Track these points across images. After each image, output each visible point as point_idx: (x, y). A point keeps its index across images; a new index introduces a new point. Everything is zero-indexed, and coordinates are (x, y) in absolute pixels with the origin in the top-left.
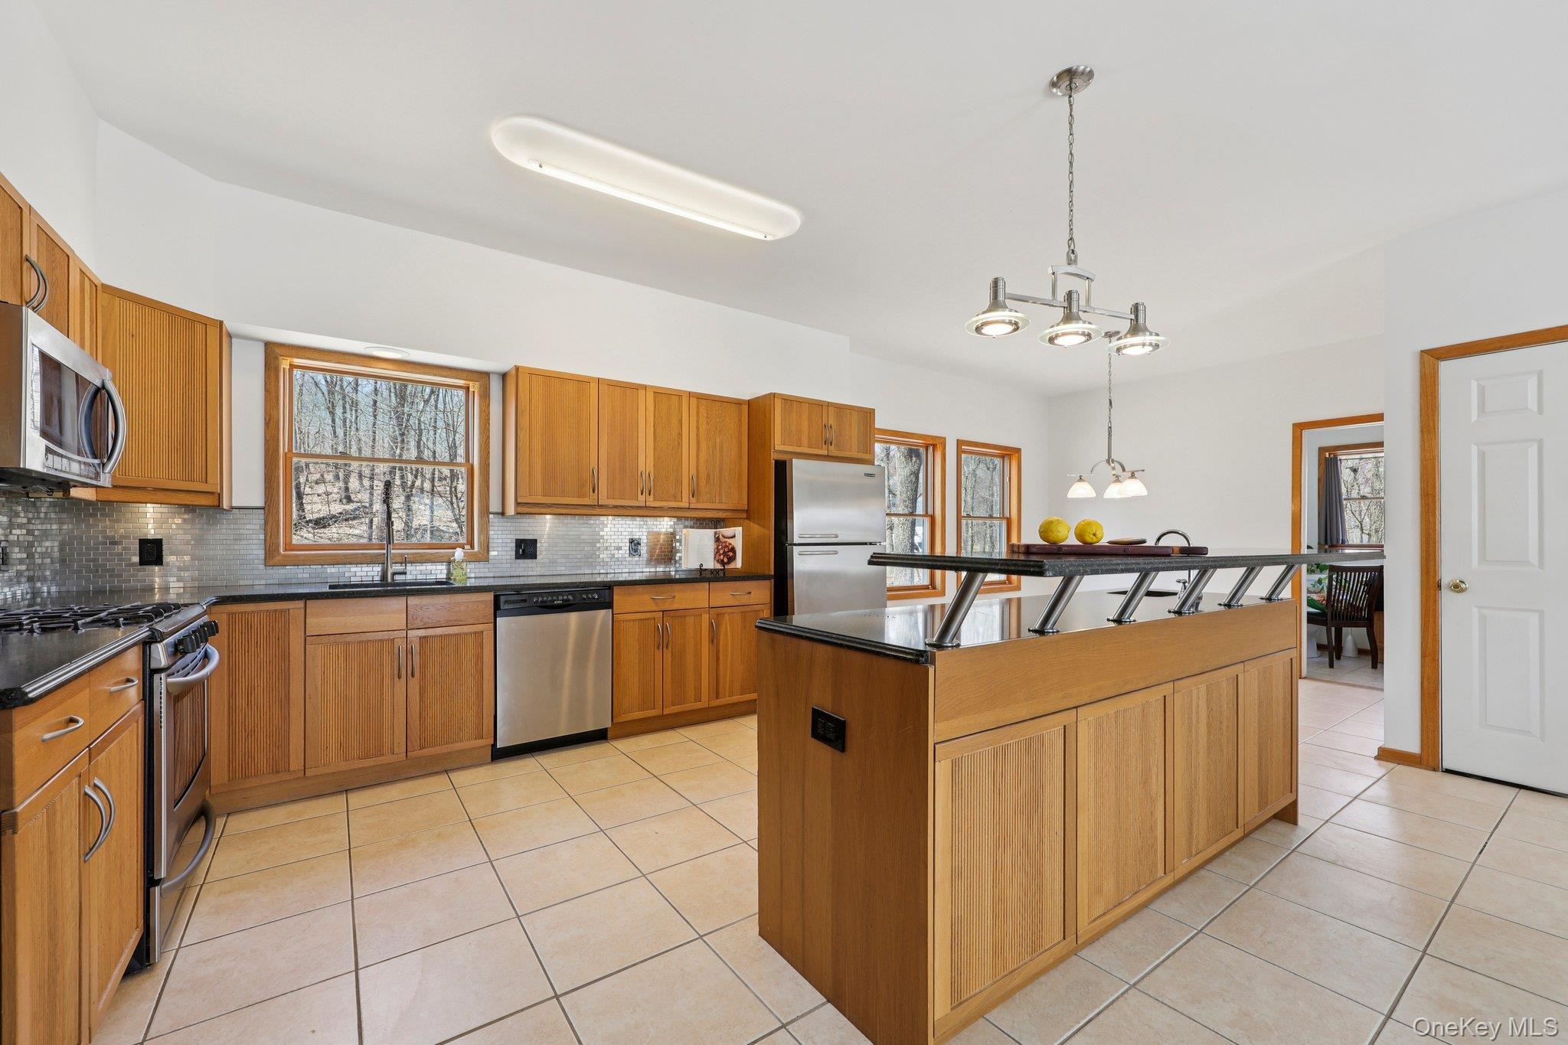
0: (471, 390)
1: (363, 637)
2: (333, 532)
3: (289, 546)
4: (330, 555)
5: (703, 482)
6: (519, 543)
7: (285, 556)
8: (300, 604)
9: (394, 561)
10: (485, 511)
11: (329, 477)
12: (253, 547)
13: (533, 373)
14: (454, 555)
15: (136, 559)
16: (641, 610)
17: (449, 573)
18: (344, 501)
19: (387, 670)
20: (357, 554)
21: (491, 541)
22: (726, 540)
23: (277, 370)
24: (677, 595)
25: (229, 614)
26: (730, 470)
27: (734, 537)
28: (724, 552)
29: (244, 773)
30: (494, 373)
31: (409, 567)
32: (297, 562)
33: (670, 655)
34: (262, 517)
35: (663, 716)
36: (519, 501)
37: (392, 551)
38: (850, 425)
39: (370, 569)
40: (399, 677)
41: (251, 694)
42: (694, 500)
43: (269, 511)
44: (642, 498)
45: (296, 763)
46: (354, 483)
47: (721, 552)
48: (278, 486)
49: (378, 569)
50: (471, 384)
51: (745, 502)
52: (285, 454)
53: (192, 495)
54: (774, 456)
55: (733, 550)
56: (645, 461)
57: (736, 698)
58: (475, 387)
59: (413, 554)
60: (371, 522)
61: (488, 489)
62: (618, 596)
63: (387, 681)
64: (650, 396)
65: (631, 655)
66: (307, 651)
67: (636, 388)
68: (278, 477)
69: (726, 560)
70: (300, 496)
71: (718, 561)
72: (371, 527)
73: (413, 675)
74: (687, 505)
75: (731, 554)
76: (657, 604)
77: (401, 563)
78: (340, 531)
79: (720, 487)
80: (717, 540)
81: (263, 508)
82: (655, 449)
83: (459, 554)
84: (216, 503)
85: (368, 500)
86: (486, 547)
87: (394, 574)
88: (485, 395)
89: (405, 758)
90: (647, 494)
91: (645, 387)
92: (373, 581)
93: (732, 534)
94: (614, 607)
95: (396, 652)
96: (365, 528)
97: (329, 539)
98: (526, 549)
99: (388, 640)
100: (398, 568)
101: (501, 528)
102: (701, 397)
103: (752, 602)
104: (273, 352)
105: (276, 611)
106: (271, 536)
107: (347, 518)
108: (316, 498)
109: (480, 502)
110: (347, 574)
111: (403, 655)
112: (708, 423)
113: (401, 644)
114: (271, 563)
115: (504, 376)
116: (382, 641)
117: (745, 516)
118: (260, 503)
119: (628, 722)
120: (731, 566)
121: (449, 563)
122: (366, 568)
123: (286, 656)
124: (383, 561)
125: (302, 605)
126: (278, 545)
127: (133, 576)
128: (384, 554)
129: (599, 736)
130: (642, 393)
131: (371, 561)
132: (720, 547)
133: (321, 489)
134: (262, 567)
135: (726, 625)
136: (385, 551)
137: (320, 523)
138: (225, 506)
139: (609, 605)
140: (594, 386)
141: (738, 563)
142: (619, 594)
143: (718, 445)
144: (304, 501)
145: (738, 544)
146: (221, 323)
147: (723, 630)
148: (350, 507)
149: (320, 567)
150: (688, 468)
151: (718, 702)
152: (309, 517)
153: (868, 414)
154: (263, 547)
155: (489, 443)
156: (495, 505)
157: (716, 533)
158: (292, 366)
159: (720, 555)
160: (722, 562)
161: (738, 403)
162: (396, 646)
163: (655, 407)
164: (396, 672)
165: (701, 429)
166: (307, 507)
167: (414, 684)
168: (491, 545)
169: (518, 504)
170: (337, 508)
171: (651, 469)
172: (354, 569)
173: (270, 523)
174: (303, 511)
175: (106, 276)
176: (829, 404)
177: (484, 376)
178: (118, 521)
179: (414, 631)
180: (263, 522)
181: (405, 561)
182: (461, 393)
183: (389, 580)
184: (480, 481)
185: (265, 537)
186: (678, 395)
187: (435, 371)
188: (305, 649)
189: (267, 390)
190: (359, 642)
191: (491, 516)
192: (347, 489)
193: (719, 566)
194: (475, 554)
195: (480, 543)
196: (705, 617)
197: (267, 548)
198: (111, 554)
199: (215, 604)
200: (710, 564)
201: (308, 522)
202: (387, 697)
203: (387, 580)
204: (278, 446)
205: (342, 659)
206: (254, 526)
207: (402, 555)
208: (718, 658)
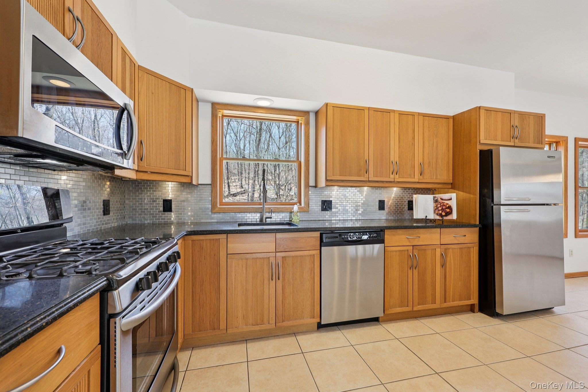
0: (300, 122)
1: (255, 256)
2: (238, 198)
3: (222, 204)
4: (238, 208)
5: (426, 166)
6: (324, 202)
7: (220, 208)
8: (224, 236)
9: (266, 211)
10: (307, 186)
11: (237, 180)
12: (207, 203)
13: (335, 107)
14: (293, 209)
15: (161, 209)
16: (401, 244)
17: (291, 217)
18: (241, 188)
19: (266, 275)
20: (250, 207)
21: (310, 201)
22: (444, 201)
23: (216, 116)
24: (421, 236)
25: (192, 241)
26: (442, 159)
27: (451, 199)
28: (442, 209)
29: (199, 329)
30: (312, 112)
31: (273, 215)
32: (225, 211)
33: (417, 273)
34: (210, 189)
35: (413, 311)
36: (328, 178)
37: (265, 206)
38: (529, 126)
39: (255, 215)
40: (272, 280)
41: (202, 285)
42: (421, 177)
43: (213, 186)
44: (392, 176)
45: (223, 326)
46: (244, 183)
47: (440, 209)
48: (217, 173)
49: (258, 215)
50: (300, 118)
51: (451, 178)
52: (220, 158)
53: (179, 177)
54: (479, 147)
55: (450, 208)
56: (394, 156)
57: (457, 303)
58: (302, 120)
59: (274, 207)
60: (248, 194)
61: (309, 174)
62: (388, 236)
63: (266, 281)
64: (397, 115)
65: (395, 273)
66: (228, 263)
67: (389, 112)
68: (217, 169)
69: (443, 214)
70: (229, 186)
71: (437, 214)
72: (248, 196)
73: (279, 279)
74: (417, 181)
75: (448, 210)
76: (409, 241)
77: (269, 212)
78: (240, 198)
79: (436, 169)
80: (436, 201)
81: (211, 185)
82: (399, 147)
83: (296, 208)
84: (190, 181)
85: (247, 187)
86: (308, 204)
87: (266, 218)
88: (307, 124)
89: (275, 327)
90: (395, 174)
91: (394, 111)
92: (256, 221)
93: (449, 198)
94: (385, 242)
95: (270, 265)
96: (246, 196)
97: (237, 200)
98: (327, 205)
99: (266, 258)
100: (268, 215)
101: (314, 194)
102: (425, 115)
103: (466, 242)
104: (215, 106)
105: (214, 239)
106: (214, 198)
107: (242, 193)
108: (233, 187)
109: (305, 180)
110: (245, 218)
111: (274, 267)
112: (429, 131)
113: (272, 260)
114: (214, 211)
115: (317, 113)
116: (264, 258)
117: (450, 186)
118: (209, 182)
119: (393, 313)
120: (449, 217)
121: (291, 212)
122: (253, 215)
123: (218, 265)
124: (261, 211)
125: (226, 237)
126: (217, 203)
127: (161, 217)
128: (262, 208)
129: (376, 320)
130: (392, 114)
131: (255, 211)
132: (439, 206)
133: (234, 184)
134: (210, 213)
135: (450, 256)
136: (262, 206)
137: (234, 195)
138: (194, 183)
139: (382, 241)
140: (366, 112)
141: (454, 216)
142: (388, 235)
143: (435, 144)
144: (230, 188)
145: (453, 204)
146: (192, 89)
147: (448, 259)
148: (243, 190)
149: (234, 213)
150: (418, 159)
151: (445, 305)
152: (231, 193)
153: (540, 119)
154: (210, 203)
155: (309, 149)
156: (312, 183)
157: (434, 197)
158: (223, 116)
159: (439, 210)
160: (441, 215)
161: (447, 118)
162: (270, 261)
163: (399, 123)
164: (270, 277)
165: (425, 135)
166: (231, 190)
167: (280, 283)
168: (310, 203)
169: (327, 180)
170: (239, 190)
171: (397, 159)
172: (249, 215)
173: (213, 192)
174: (230, 191)
175: (141, 61)
176: (515, 112)
177: (306, 113)
178: (155, 191)
179: (279, 253)
180: (210, 191)
181: (271, 212)
182: (294, 125)
183: (264, 221)
184: (305, 169)
185: (212, 199)
186: (413, 114)
187: (284, 113)
188: (227, 262)
189: (212, 126)
190: (253, 259)
191: (310, 188)
192: (242, 184)
193: (438, 217)
194: (302, 208)
195: (305, 202)
196: (438, 252)
197: (212, 205)
198: (153, 207)
199: (186, 235)
200: (432, 216)
201: (231, 195)
202: (266, 291)
203: (263, 221)
204: (217, 154)
205: (244, 269)
206: (207, 193)
207: (270, 208)
208: (445, 277)
